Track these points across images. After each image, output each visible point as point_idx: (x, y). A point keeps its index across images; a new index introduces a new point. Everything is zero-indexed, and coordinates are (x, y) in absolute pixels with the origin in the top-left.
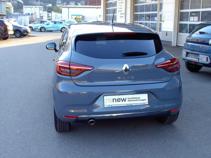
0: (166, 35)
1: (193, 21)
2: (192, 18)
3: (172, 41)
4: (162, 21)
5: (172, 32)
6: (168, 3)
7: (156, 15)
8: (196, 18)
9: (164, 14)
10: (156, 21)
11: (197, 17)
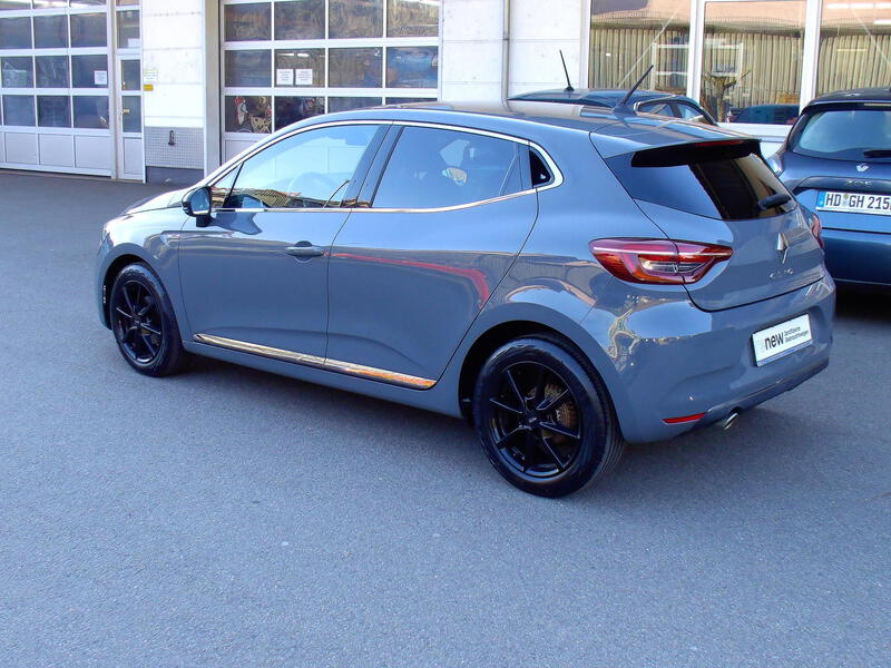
0: (171, 144)
1: (295, 85)
2: (284, 75)
3: (205, 168)
4: (145, 85)
5: (202, 129)
6: (167, 15)
7: (102, 63)
8: (306, 75)
9: (152, 58)
10: (106, 86)
11: (310, 71)
